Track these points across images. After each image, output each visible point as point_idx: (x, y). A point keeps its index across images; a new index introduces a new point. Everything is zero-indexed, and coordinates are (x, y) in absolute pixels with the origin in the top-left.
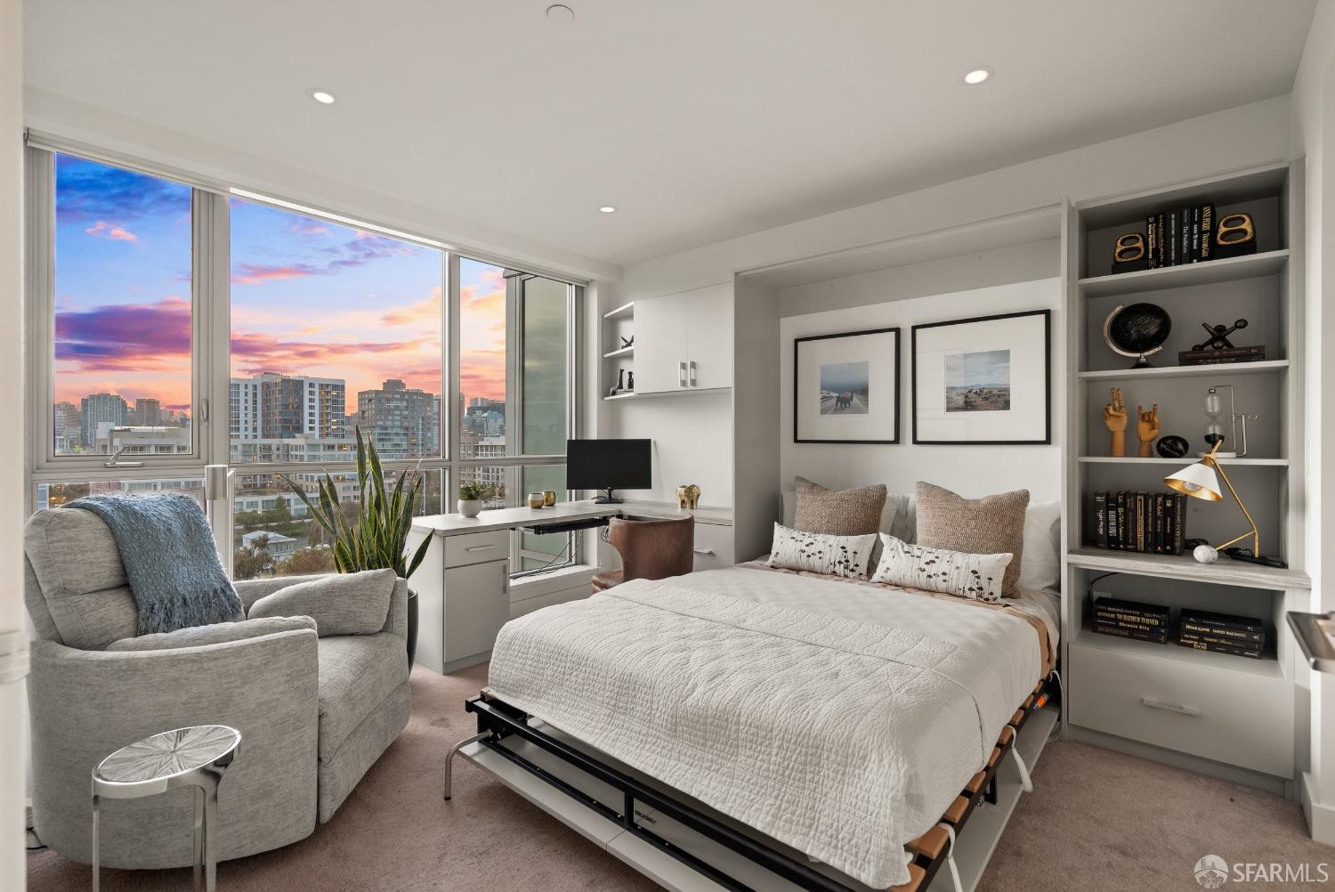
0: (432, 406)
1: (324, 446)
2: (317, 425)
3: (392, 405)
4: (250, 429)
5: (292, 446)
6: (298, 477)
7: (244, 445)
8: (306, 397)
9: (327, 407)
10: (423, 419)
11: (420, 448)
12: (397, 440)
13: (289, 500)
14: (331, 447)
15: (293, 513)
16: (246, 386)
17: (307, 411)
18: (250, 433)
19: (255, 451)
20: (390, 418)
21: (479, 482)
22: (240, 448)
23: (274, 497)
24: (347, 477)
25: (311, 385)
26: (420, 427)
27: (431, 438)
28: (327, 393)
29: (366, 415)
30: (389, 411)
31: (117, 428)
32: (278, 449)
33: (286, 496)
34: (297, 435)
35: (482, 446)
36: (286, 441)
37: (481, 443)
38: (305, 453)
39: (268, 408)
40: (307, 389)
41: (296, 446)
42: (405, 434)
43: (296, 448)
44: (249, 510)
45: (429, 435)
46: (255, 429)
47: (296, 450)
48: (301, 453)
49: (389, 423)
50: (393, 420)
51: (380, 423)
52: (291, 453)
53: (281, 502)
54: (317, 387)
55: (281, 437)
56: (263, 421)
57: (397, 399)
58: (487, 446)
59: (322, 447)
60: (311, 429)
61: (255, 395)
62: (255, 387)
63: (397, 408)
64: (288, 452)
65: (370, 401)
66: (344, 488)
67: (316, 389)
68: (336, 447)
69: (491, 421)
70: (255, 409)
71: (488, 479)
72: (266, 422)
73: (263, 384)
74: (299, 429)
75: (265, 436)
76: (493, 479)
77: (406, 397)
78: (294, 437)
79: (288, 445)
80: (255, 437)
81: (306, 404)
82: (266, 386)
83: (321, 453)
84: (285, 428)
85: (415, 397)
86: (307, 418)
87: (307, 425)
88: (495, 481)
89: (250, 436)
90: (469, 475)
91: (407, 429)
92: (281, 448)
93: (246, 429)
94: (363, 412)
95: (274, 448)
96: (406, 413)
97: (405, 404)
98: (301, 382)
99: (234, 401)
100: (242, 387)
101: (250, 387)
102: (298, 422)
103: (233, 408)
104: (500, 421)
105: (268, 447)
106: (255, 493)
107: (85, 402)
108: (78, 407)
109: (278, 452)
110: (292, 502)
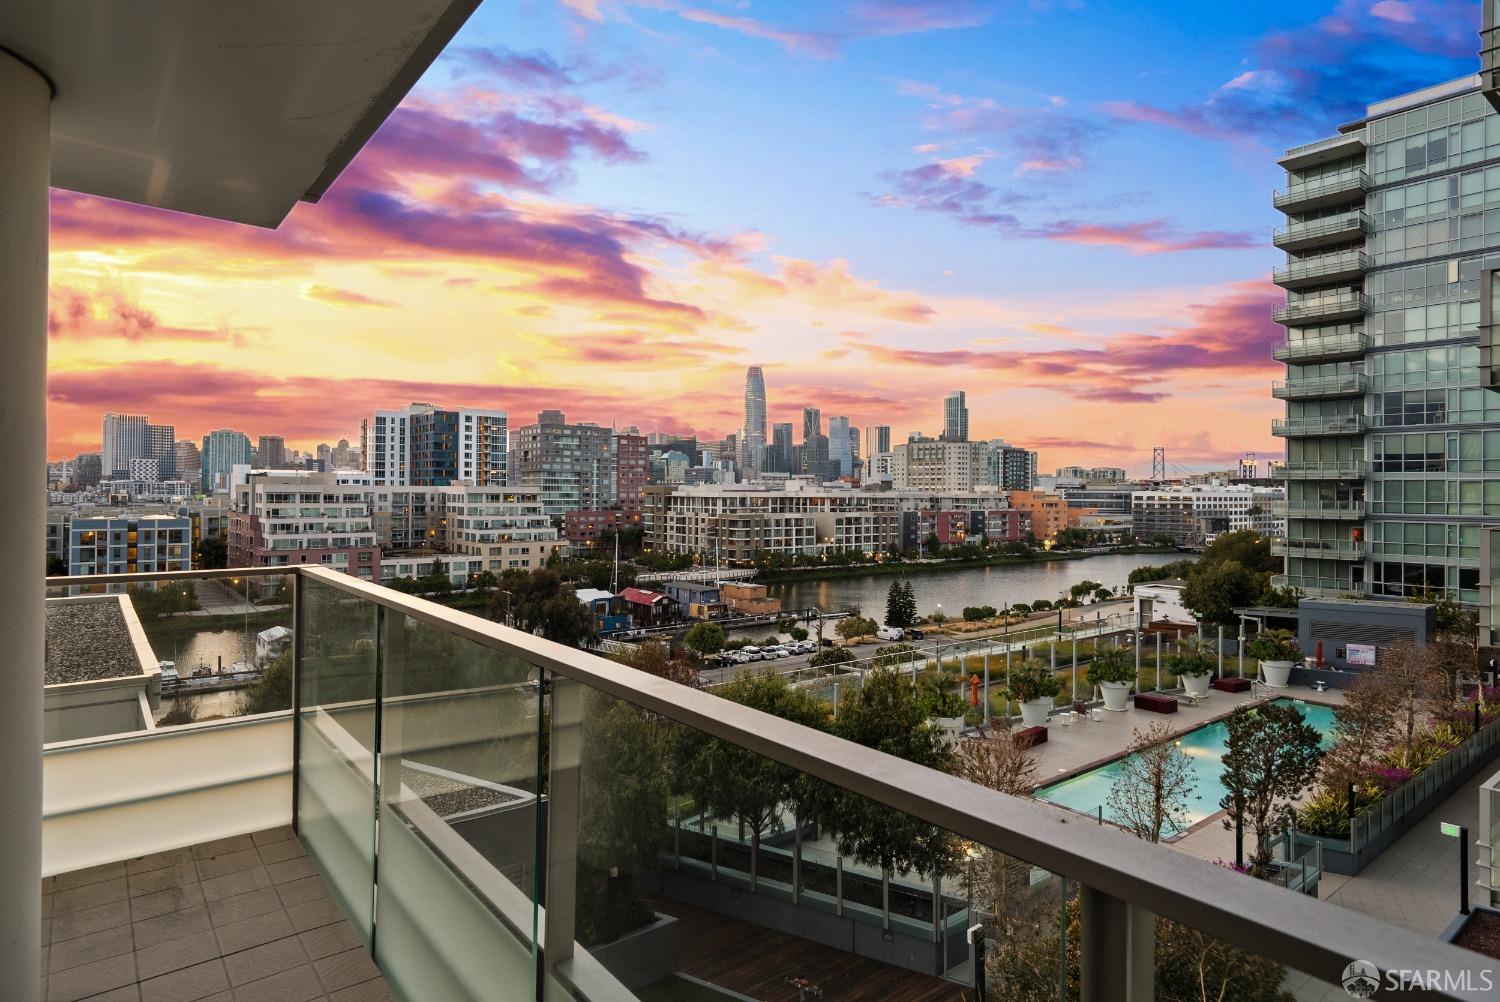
0: (609, 445)
1: (487, 495)
2: (473, 469)
3: (562, 442)
4: (397, 474)
5: (449, 495)
6: (456, 534)
7: (395, 494)
8: (462, 433)
9: (486, 446)
10: (598, 461)
11: (595, 499)
12: (566, 488)
13: (447, 564)
14: (495, 497)
15: (451, 580)
16: (393, 421)
17: (462, 451)
18: (397, 478)
19: (406, 502)
20: (558, 460)
21: (672, 545)
22: (390, 498)
23: (430, 560)
24: (514, 536)
25: (468, 419)
26: (595, 472)
27: (609, 487)
28: (486, 428)
29: (530, 457)
30: (558, 451)
31: (254, 472)
32: (432, 499)
33: (444, 559)
34: (453, 481)
35: (676, 498)
36: (443, 489)
37: (674, 494)
38: (466, 505)
39: (418, 447)
40: (462, 423)
41: (454, 496)
42: (577, 482)
43: (454, 498)
44: (403, 576)
45: (606, 482)
46: (402, 474)
47: (454, 501)
48: (460, 505)
49: (557, 467)
50: (562, 463)
51: (546, 467)
52: (448, 504)
53: (438, 565)
54: (474, 420)
55: (433, 483)
56: (412, 463)
57: (566, 436)
58: (682, 498)
59: (484, 497)
60: (468, 473)
61: (402, 431)
62: (403, 421)
63: (568, 447)
64: (445, 503)
65: (534, 438)
66: (511, 550)
67: (474, 424)
68: (501, 497)
69: (673, 464)
70: (402, 449)
71: (684, 542)
72: (414, 464)
73: (412, 418)
74: (453, 474)
75: (414, 483)
76: (690, 542)
77: (579, 433)
78: (449, 484)
79: (444, 494)
80: (402, 483)
81: (462, 442)
82: (415, 420)
83: (484, 505)
84: (437, 473)
85: (589, 433)
86: (462, 460)
87: (462, 469)
88: (692, 545)
89: (397, 483)
90: (658, 536)
91: (578, 474)
92: (436, 499)
93: (392, 474)
94: (526, 453)
95: (428, 498)
96: (577, 453)
97: (576, 442)
98: (456, 415)
99: (380, 439)
100: (388, 421)
101: (397, 422)
102: (452, 465)
103: (378, 448)
104: (685, 464)
105: (420, 497)
106: (408, 555)
107: (207, 441)
108: (200, 446)
109: (432, 503)
110: (451, 567)
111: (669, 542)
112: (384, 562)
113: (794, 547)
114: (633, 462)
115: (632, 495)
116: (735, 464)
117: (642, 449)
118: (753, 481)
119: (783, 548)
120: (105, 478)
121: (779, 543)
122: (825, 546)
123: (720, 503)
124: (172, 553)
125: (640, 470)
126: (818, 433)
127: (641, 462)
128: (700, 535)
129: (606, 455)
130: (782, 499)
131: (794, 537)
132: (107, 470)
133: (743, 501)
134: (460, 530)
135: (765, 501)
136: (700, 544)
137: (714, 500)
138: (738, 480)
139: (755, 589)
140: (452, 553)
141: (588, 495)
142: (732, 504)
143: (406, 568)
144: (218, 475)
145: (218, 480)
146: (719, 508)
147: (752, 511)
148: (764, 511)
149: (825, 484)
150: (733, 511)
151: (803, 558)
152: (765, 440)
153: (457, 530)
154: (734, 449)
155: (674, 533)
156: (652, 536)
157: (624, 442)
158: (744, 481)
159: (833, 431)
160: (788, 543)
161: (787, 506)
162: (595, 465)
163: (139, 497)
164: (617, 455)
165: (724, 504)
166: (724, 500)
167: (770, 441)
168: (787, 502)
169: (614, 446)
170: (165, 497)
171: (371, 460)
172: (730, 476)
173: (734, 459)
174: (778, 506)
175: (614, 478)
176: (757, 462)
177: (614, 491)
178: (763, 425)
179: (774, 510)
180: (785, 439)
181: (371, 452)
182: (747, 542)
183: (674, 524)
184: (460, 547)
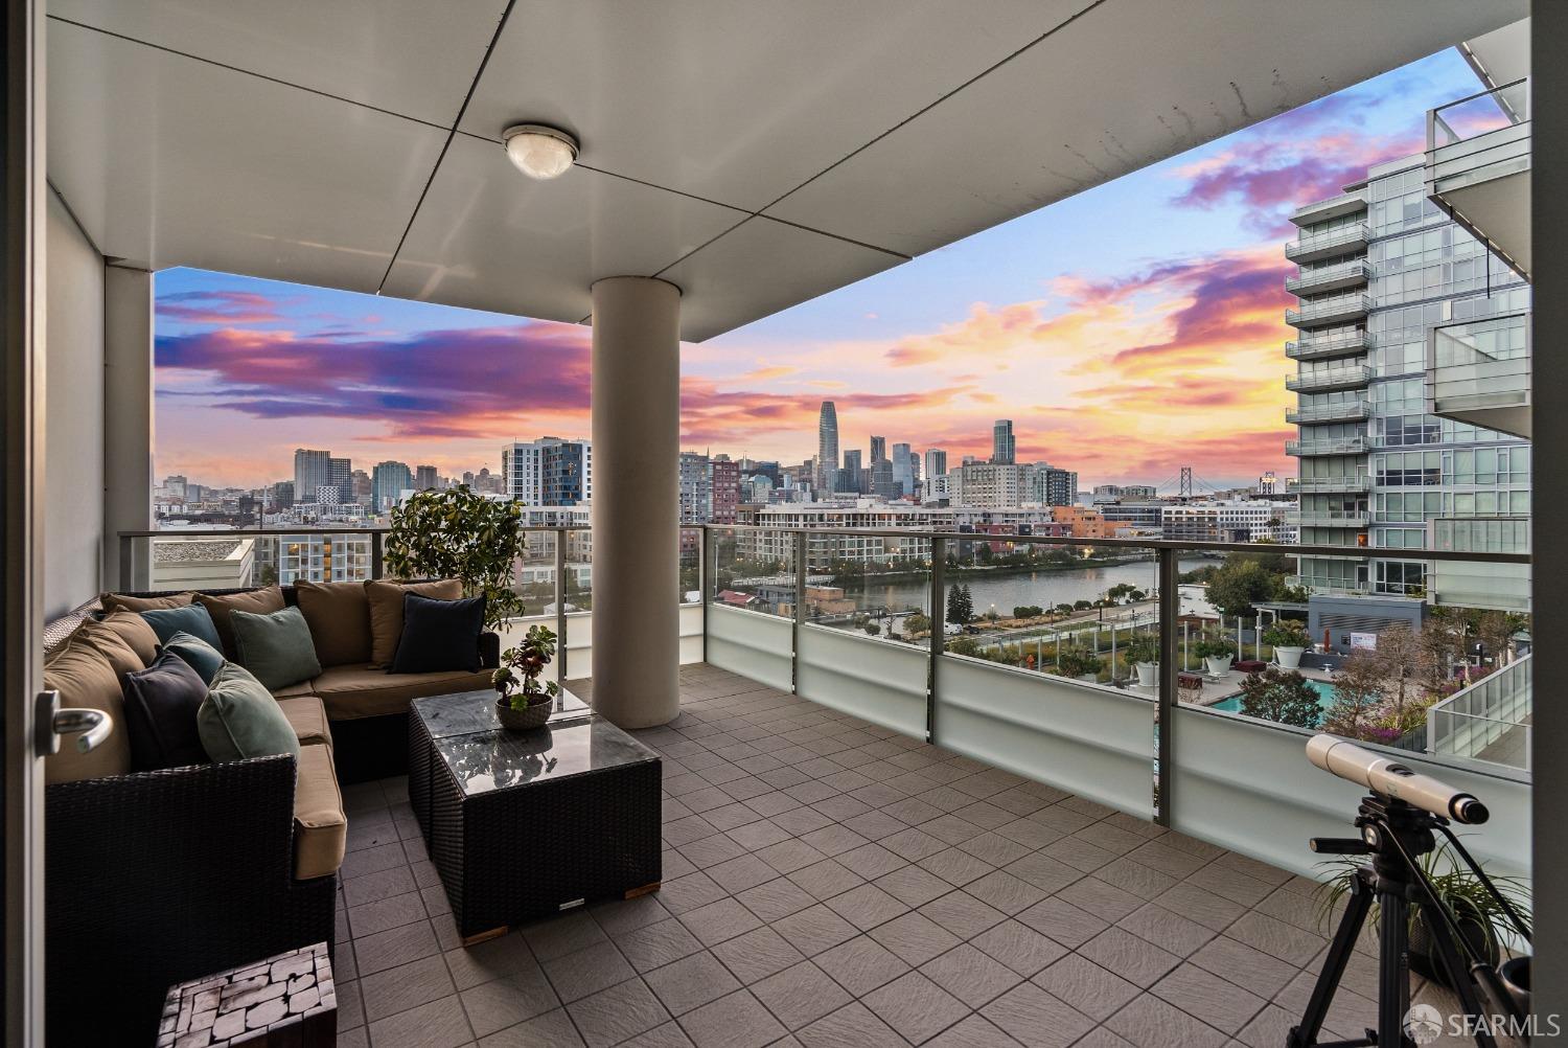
0: (706, 470)
4: (532, 495)
5: (576, 513)
7: (532, 513)
8: (585, 461)
10: (697, 484)
11: (695, 516)
13: (576, 571)
15: (579, 585)
16: (528, 452)
17: (585, 476)
18: (532, 500)
19: (541, 519)
21: (760, 555)
22: (528, 516)
25: (590, 449)
26: (695, 493)
27: (706, 506)
32: (562, 517)
34: (578, 502)
35: (763, 515)
36: (570, 508)
37: (762, 511)
39: (549, 474)
40: (585, 453)
41: (580, 514)
43: (577, 516)
44: (541, 581)
45: (704, 501)
46: (536, 496)
47: (580, 518)
52: (575, 521)
55: (561, 504)
56: (544, 487)
58: (769, 515)
60: (589, 496)
61: (536, 460)
62: (536, 452)
64: (572, 520)
69: (759, 485)
70: (536, 475)
71: (771, 552)
72: (546, 489)
73: (544, 449)
74: (578, 496)
75: (545, 503)
76: (776, 552)
78: (575, 504)
79: (571, 513)
80: (536, 504)
81: (585, 469)
82: (547, 451)
84: (565, 495)
85: (689, 460)
86: (585, 484)
87: (585, 492)
88: (779, 555)
89: (532, 504)
90: (749, 547)
91: (682, 495)
92: (565, 517)
93: (528, 496)
95: (558, 515)
98: (580, 446)
99: (519, 467)
100: (525, 452)
101: (532, 453)
102: (577, 488)
103: (516, 475)
104: (769, 485)
105: (552, 515)
106: (542, 563)
107: (376, 470)
108: (370, 475)
109: (562, 521)
110: (579, 573)
111: (758, 552)
112: (524, 569)
113: (865, 556)
114: (726, 485)
115: (726, 513)
116: (812, 486)
117: (734, 474)
118: (827, 500)
119: (856, 557)
120: (297, 502)
121: (851, 553)
122: (892, 555)
123: (801, 518)
124: (358, 562)
125: (734, 491)
126: (884, 458)
127: (734, 485)
128: (785, 546)
129: (704, 479)
130: (855, 515)
131: (865, 548)
132: (298, 496)
133: (821, 517)
134: (585, 543)
135: (840, 517)
136: (785, 555)
137: (797, 517)
138: (814, 499)
139: (834, 591)
140: (579, 561)
141: (688, 513)
142: (812, 519)
143: (541, 574)
144: (385, 498)
145: (385, 503)
146: (801, 522)
147: (829, 525)
148: (840, 525)
149: (890, 502)
150: (812, 526)
151: (874, 566)
152: (837, 465)
153: (582, 542)
154: (810, 473)
155: (762, 544)
156: (743, 547)
157: (719, 467)
158: (820, 500)
159: (896, 455)
160: (860, 553)
161: (859, 521)
162: (695, 487)
163: (324, 517)
164: (713, 479)
165: (805, 520)
166: (805, 516)
167: (841, 466)
168: (859, 517)
169: (711, 472)
170: (344, 517)
171: (510, 486)
172: (808, 496)
173: (811, 481)
174: (851, 521)
175: (711, 498)
176: (830, 484)
177: (710, 509)
178: (836, 452)
179: (848, 524)
180: (855, 463)
181: (511, 478)
182: (825, 553)
183: (762, 537)
184: (585, 556)
